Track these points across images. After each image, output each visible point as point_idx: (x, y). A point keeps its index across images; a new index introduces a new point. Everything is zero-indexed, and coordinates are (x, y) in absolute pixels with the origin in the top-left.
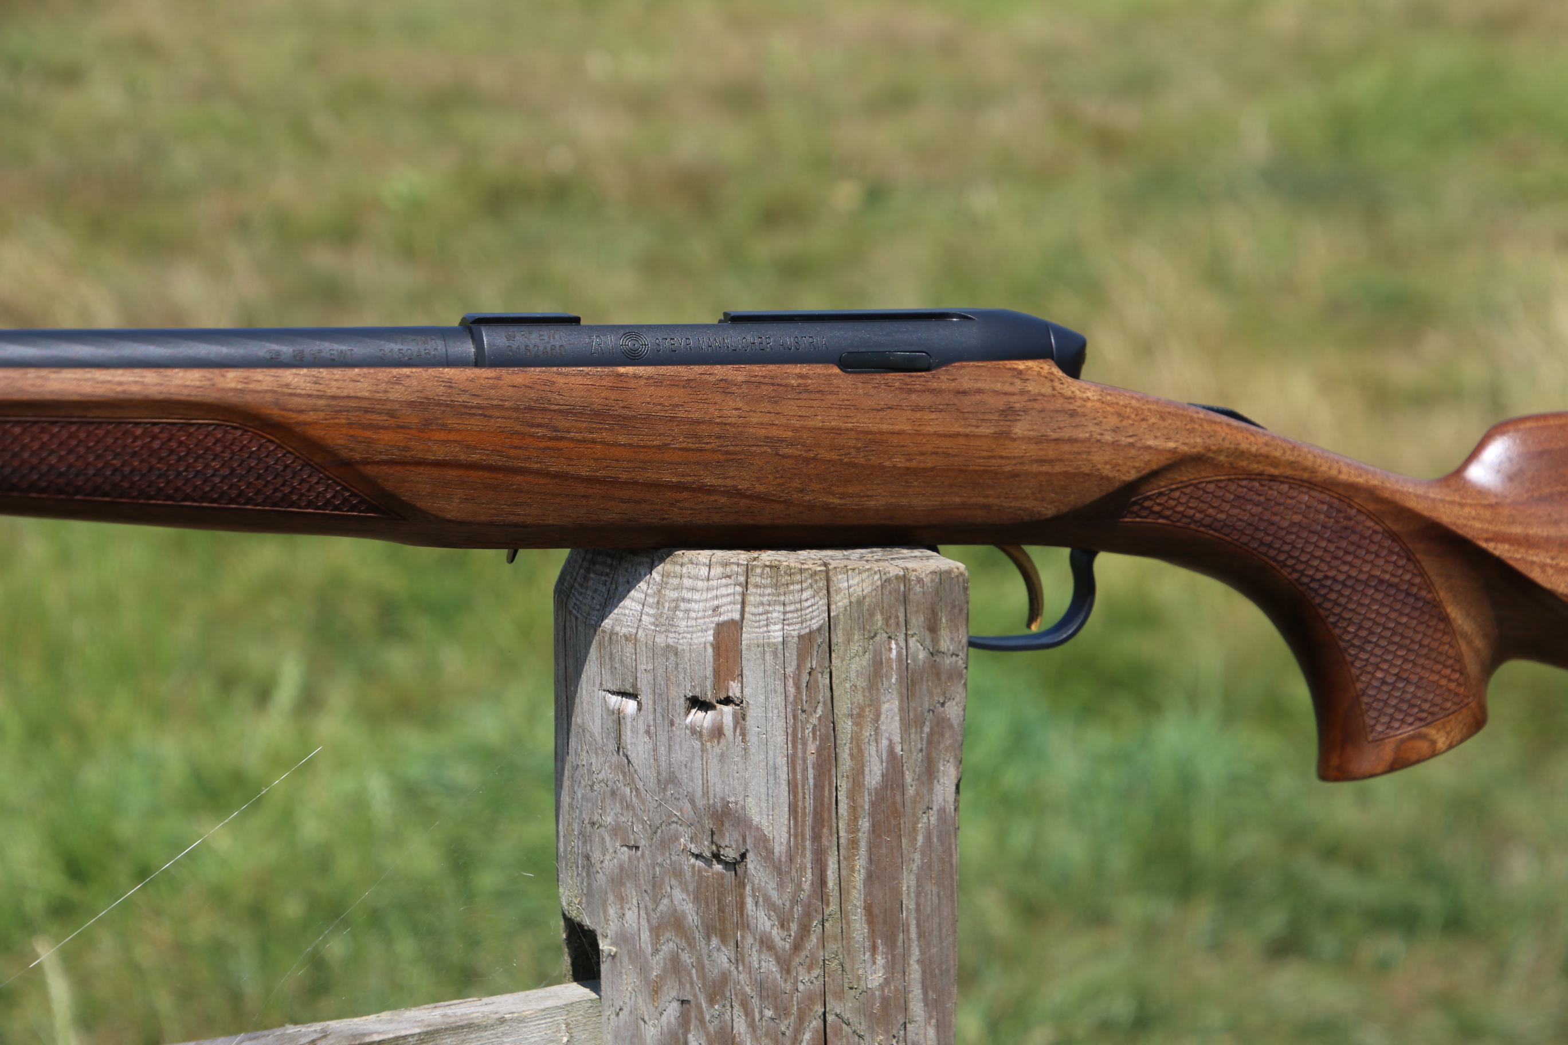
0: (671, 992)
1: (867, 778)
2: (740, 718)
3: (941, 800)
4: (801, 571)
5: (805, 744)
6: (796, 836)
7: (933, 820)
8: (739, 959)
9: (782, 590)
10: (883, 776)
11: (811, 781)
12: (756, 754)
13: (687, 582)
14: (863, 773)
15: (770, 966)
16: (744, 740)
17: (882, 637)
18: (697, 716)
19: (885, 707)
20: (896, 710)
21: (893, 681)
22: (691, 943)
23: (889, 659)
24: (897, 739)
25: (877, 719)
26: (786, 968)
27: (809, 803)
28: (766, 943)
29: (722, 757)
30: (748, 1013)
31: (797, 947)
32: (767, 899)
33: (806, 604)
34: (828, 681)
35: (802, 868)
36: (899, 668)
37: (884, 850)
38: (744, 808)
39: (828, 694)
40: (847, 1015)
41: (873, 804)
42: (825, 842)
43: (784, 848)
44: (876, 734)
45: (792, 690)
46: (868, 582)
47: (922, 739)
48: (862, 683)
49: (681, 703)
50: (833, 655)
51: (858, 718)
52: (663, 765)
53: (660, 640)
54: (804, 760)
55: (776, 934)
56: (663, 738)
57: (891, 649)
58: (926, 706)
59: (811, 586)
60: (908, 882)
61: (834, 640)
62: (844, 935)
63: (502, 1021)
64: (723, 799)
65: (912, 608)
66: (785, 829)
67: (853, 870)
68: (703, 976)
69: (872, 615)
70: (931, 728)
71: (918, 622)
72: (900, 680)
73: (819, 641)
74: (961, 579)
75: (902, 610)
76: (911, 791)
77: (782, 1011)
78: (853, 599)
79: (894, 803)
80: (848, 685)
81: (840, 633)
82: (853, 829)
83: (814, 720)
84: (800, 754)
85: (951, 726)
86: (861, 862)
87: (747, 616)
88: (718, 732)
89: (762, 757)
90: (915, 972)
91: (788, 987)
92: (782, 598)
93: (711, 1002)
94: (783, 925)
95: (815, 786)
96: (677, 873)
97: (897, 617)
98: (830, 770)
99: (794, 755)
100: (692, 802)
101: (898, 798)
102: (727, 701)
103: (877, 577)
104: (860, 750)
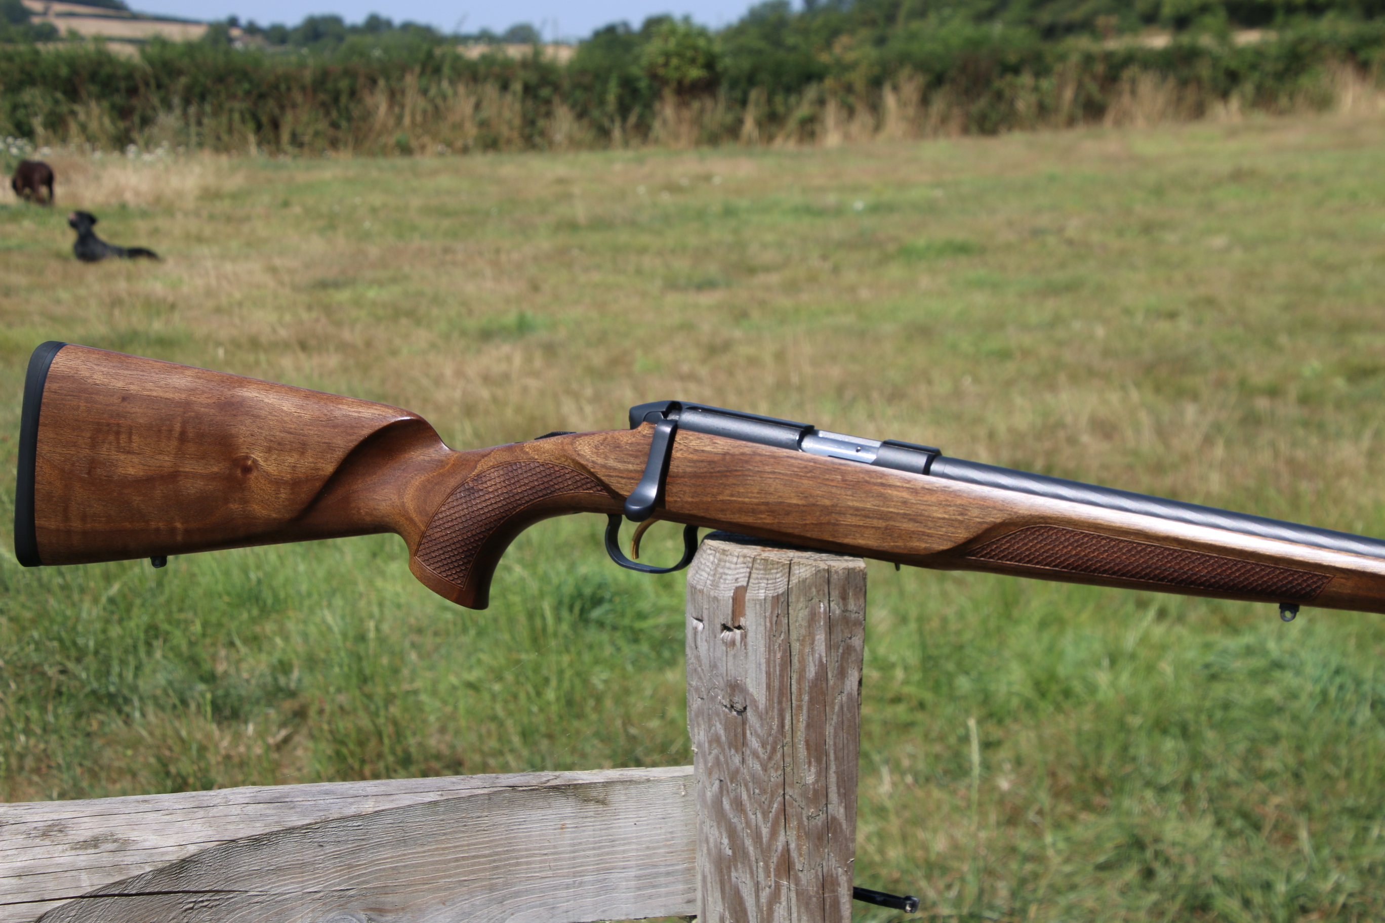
0: (715, 775)
1: (807, 674)
2: (744, 637)
3: (849, 688)
4: (778, 563)
5: (775, 653)
6: (769, 700)
7: (844, 699)
8: (743, 761)
9: (768, 572)
10: (816, 673)
11: (778, 673)
12: (751, 657)
13: (728, 565)
14: (805, 671)
15: (758, 767)
16: (745, 648)
17: (816, 600)
18: (726, 634)
19: (818, 637)
20: (823, 639)
21: (822, 624)
22: (723, 750)
23: (819, 613)
24: (824, 654)
25: (813, 643)
26: (765, 769)
27: (777, 684)
28: (755, 755)
29: (735, 656)
30: (748, 790)
31: (770, 758)
32: (756, 732)
33: (778, 580)
34: (787, 621)
35: (772, 718)
36: (825, 617)
37: (815, 712)
38: (745, 684)
39: (787, 628)
40: (795, 796)
41: (810, 687)
42: (784, 704)
43: (763, 706)
44: (812, 651)
45: (768, 624)
46: (809, 571)
47: (838, 656)
48: (805, 624)
49: (719, 627)
50: (790, 608)
51: (802, 642)
52: (712, 658)
53: (712, 593)
54: (775, 661)
55: (760, 750)
56: (712, 644)
57: (820, 607)
58: (840, 638)
59: (781, 571)
60: (829, 730)
61: (790, 600)
62: (794, 756)
63: (648, 780)
64: (735, 678)
65: (832, 587)
66: (764, 696)
67: (798, 721)
68: (728, 769)
69: (810, 588)
70: (844, 650)
71: (835, 594)
72: (825, 623)
73: (782, 600)
74: (861, 573)
75: (826, 587)
76: (831, 683)
77: (763, 791)
78: (801, 579)
79: (822, 688)
80: (797, 624)
81: (793, 597)
82: (800, 700)
83: (779, 641)
84: (772, 658)
85: (855, 650)
86: (803, 718)
87: (750, 584)
88: (733, 643)
89: (754, 658)
90: (833, 778)
91: (766, 779)
92: (767, 576)
93: (732, 782)
94: (763, 746)
95: (780, 675)
96: (718, 715)
97: (824, 590)
98: (787, 668)
99: (769, 658)
100: (723, 678)
101: (824, 685)
102: (739, 628)
103: (814, 569)
104: (803, 659)
